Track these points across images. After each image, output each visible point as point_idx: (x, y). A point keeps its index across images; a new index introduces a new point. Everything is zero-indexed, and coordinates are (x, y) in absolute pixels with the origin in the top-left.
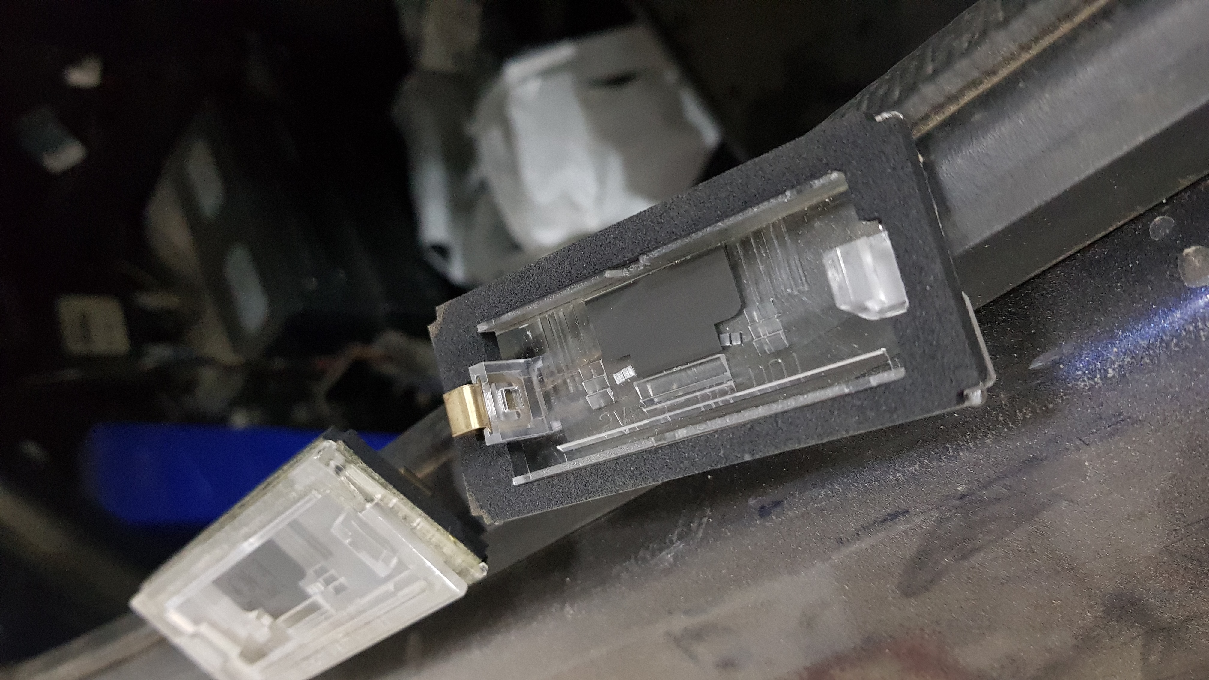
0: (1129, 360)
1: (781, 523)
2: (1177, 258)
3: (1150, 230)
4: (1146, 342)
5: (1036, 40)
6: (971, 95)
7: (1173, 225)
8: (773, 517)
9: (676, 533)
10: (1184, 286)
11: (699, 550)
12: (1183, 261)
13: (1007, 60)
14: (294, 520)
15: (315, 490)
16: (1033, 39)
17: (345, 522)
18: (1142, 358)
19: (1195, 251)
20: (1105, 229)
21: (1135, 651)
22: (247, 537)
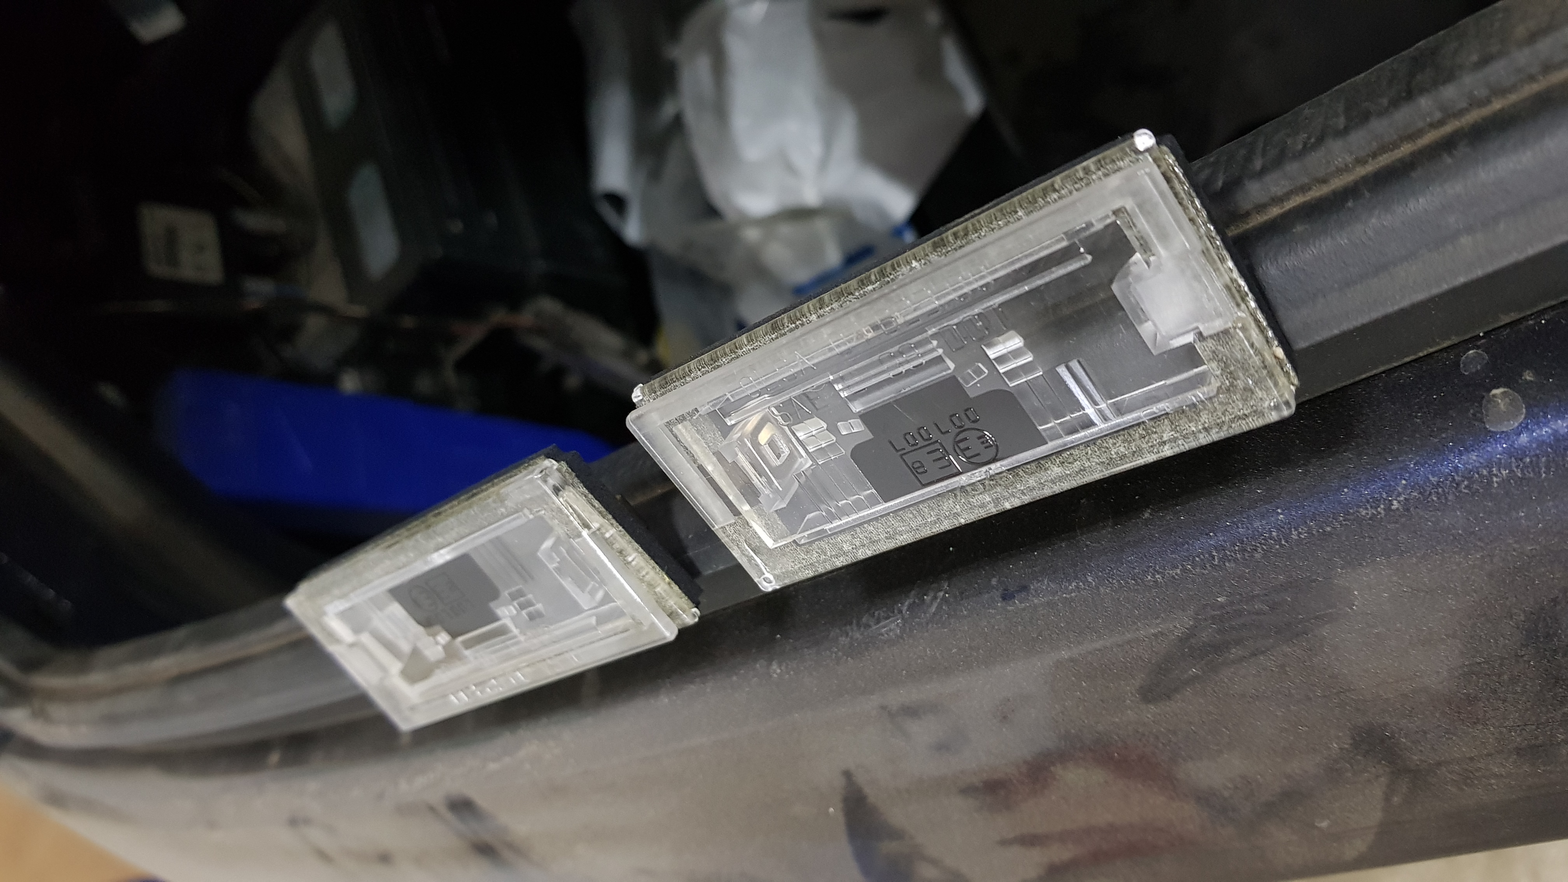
0: (1416, 494)
1: (1024, 609)
2: (1483, 397)
3: (1461, 363)
4: (1436, 479)
5: (1374, 155)
6: (1297, 200)
7: (1485, 362)
8: (1016, 601)
9: (907, 603)
10: (1485, 428)
11: (930, 625)
12: (1489, 401)
13: (1340, 171)
14: (498, 538)
15: (528, 509)
16: (1370, 153)
17: (554, 547)
18: (1430, 494)
19: (1503, 393)
20: (1415, 354)
21: (1378, 791)
22: (438, 549)
